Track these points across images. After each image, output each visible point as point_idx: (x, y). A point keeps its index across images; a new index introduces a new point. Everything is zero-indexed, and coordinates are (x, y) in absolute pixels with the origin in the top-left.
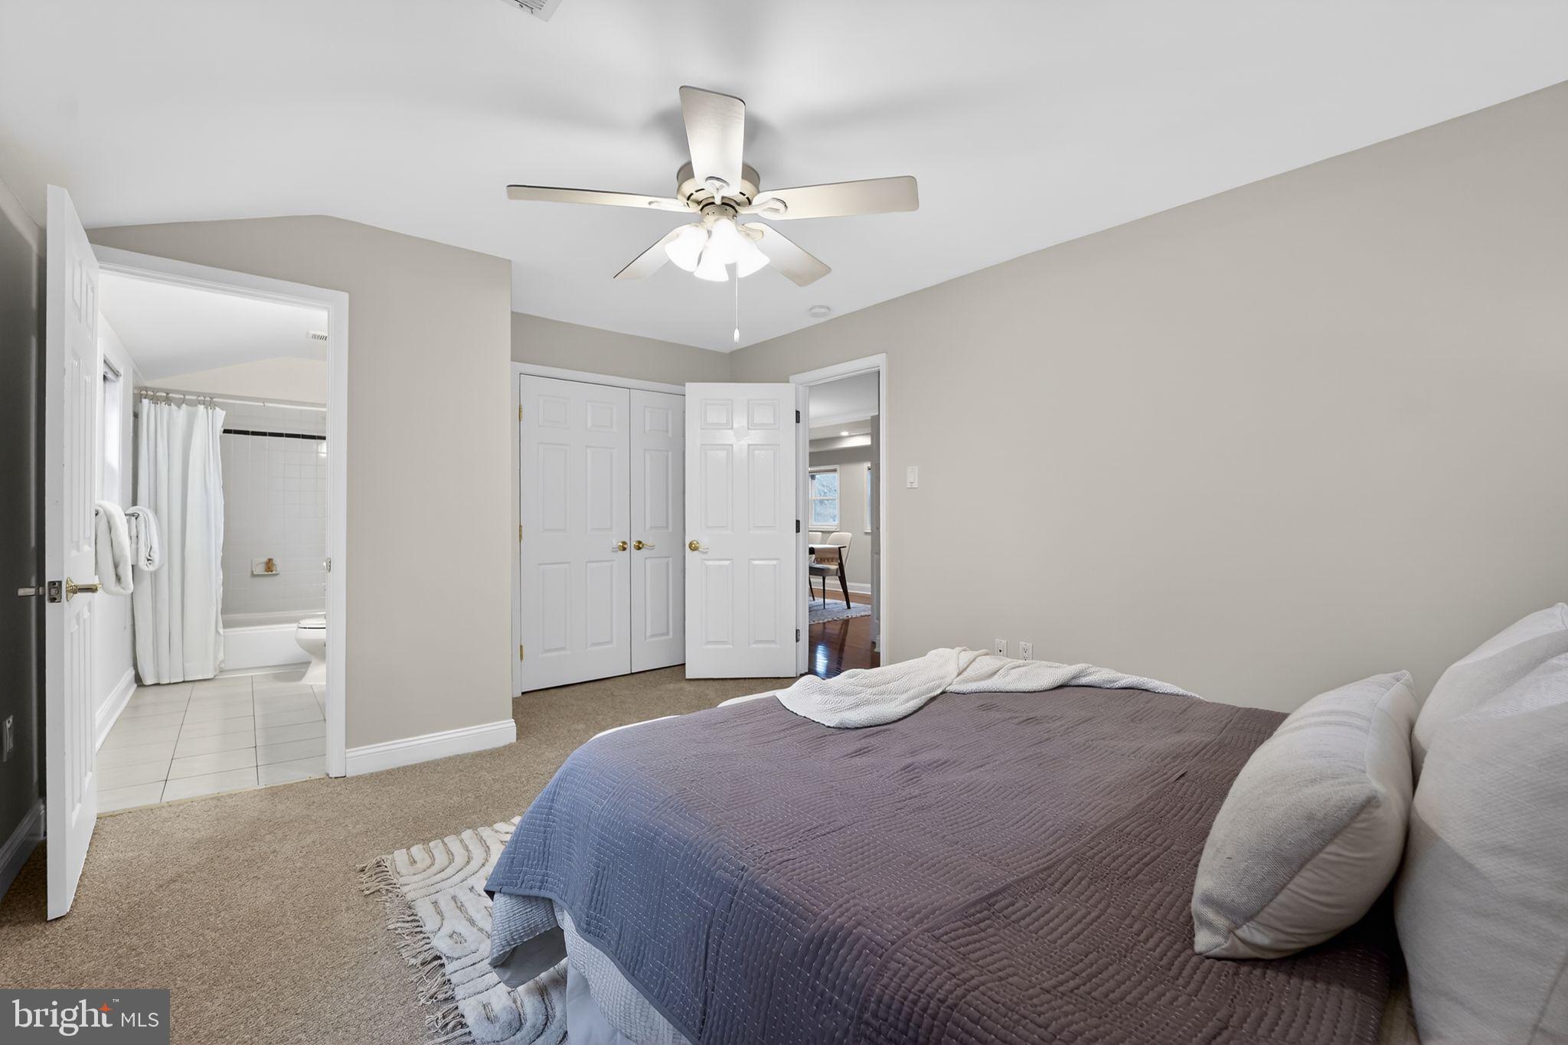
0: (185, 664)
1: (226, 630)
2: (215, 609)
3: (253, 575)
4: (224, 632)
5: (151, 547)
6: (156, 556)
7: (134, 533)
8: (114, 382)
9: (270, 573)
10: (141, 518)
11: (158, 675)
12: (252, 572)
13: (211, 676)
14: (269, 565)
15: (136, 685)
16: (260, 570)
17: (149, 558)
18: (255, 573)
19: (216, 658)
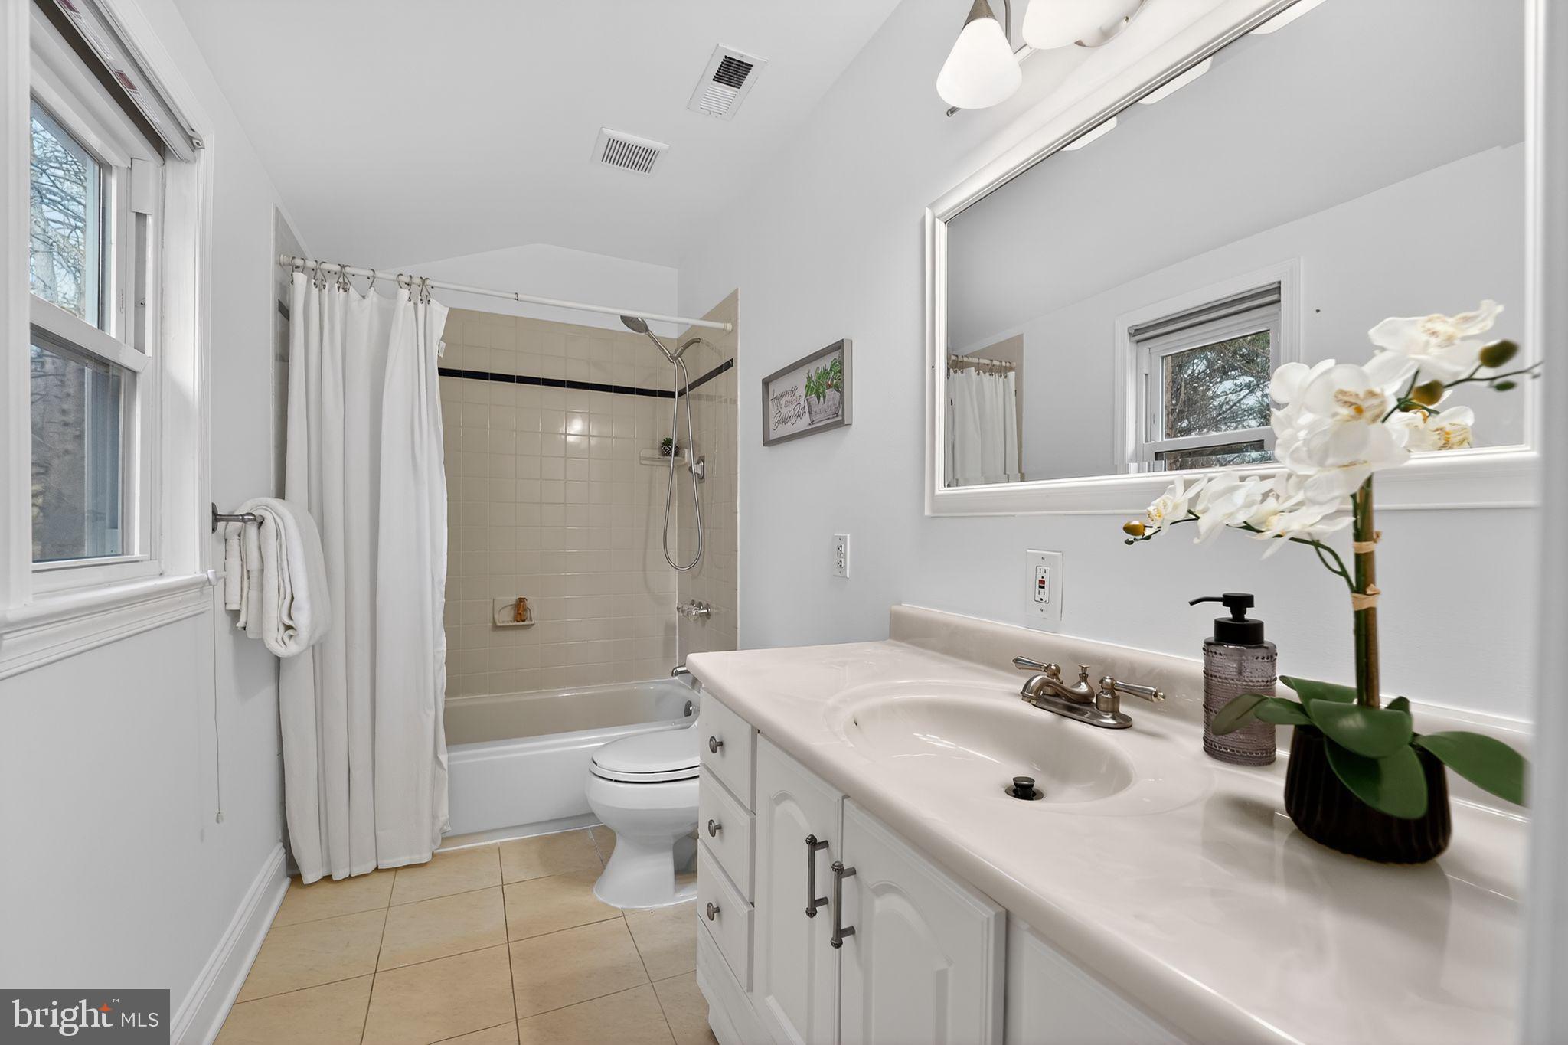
0: (378, 833)
1: (453, 754)
2: (432, 713)
3: (496, 628)
4: (449, 759)
5: (293, 598)
6: (302, 619)
7: (254, 564)
8: (187, 161)
9: (521, 623)
10: (269, 523)
11: (328, 861)
12: (494, 622)
13: (426, 857)
14: (520, 609)
15: (287, 881)
16: (506, 617)
17: (290, 623)
18: (499, 624)
19: (434, 817)
